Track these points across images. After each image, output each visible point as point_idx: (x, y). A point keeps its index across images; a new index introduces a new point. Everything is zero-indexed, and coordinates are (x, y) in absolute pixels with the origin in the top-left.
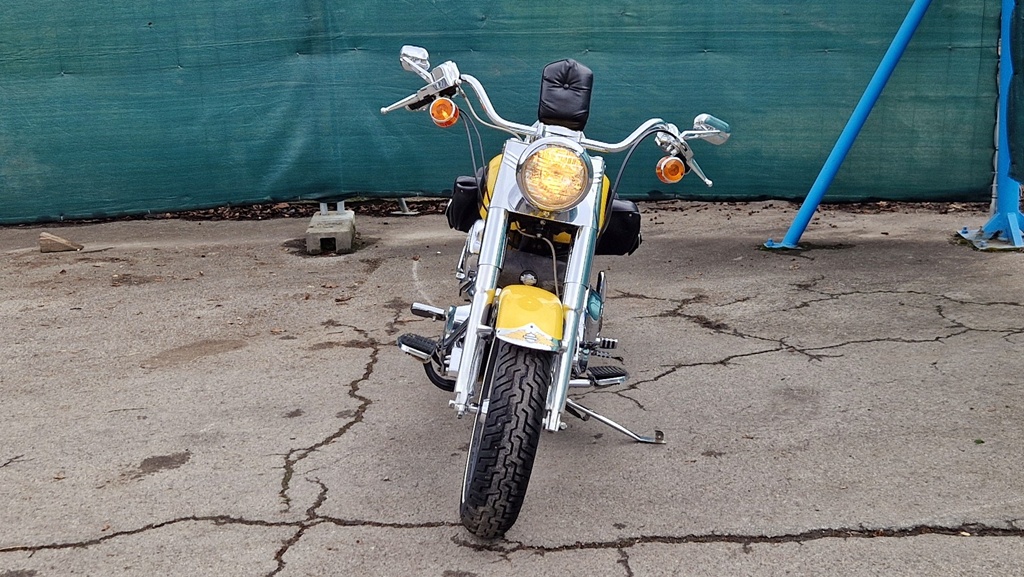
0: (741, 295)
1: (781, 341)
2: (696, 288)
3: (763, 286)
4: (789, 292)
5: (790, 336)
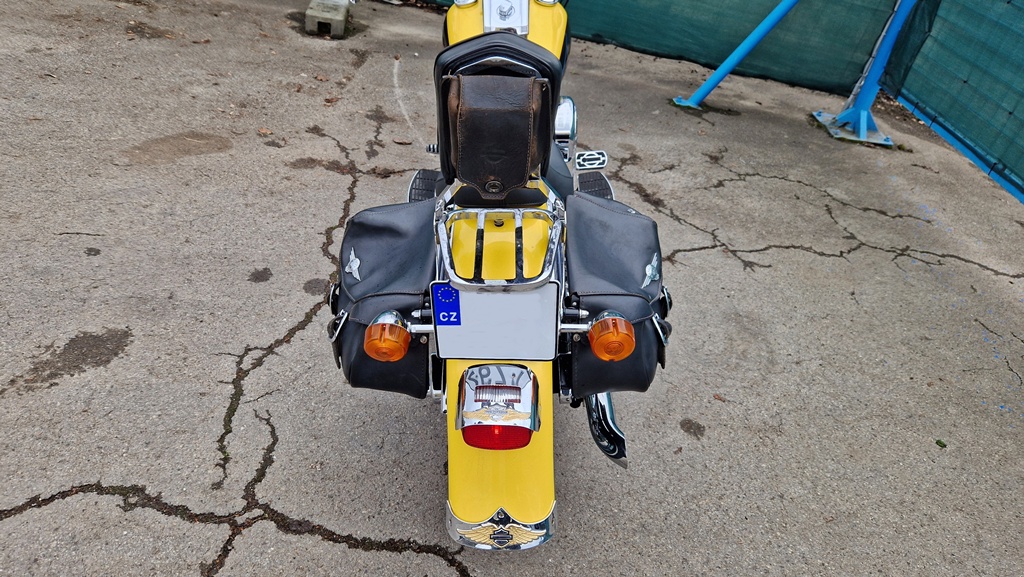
0: (668, 161)
1: (713, 234)
2: (629, 145)
3: (682, 152)
4: (704, 164)
5: (719, 227)
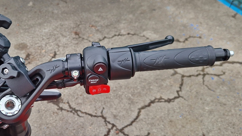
1: (102, 117)
2: (22, 44)
3: (56, 36)
4: (73, 42)
5: (104, 106)
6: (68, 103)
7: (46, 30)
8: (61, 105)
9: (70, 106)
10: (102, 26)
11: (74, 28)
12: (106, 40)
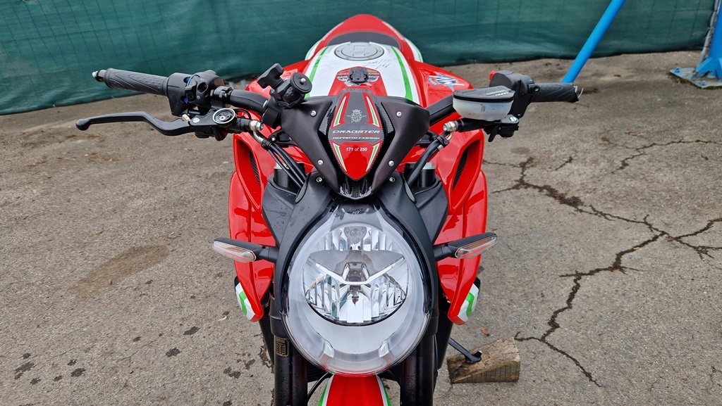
0: (564, 153)
1: (646, 223)
2: (521, 148)
3: (573, 142)
4: (599, 148)
5: (649, 213)
6: (591, 206)
7: (557, 135)
8: (580, 207)
9: (594, 210)
10: (648, 132)
11: (600, 134)
12: (654, 146)
